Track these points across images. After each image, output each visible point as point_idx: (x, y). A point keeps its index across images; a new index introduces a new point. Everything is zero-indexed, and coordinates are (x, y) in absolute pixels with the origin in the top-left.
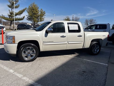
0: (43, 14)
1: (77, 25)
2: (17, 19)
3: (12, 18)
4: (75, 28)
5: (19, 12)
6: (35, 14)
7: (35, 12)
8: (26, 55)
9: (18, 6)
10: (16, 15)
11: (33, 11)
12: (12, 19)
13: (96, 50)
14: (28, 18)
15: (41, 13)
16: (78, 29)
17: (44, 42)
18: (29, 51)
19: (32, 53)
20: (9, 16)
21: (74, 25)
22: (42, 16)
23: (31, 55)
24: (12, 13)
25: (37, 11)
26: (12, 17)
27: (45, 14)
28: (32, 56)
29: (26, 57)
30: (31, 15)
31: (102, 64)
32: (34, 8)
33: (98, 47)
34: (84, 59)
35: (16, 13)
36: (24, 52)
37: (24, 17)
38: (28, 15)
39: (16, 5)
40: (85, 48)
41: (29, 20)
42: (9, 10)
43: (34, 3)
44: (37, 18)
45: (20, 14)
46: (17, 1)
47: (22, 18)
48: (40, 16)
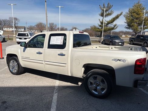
1: (63, 37)
4: (58, 41)
10: (108, 24)
21: (58, 38)
30: (129, 21)
34: (56, 94)
38: (126, 22)
42: (99, 20)
47: (113, 27)
48: (144, 20)
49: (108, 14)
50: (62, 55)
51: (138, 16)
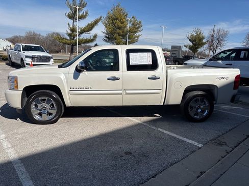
0: (136, 27)
1: (150, 53)
2: (83, 40)
3: (73, 39)
4: (144, 60)
5: (87, 26)
6: (119, 28)
7: (120, 24)
8: (39, 112)
9: (84, 14)
10: (81, 33)
11: (114, 21)
12: (74, 41)
13: (200, 110)
14: (107, 37)
15: (133, 24)
16: (151, 63)
17: (72, 89)
18: (44, 104)
19: (49, 109)
20: (69, 35)
21: (142, 55)
22: (135, 32)
23: (48, 112)
24: (73, 30)
25: (122, 23)
26: (74, 37)
27: (141, 28)
28: (50, 114)
29: (40, 114)
30: (110, 30)
31: (190, 141)
32: (118, 16)
33: (207, 105)
34: (160, 129)
35: (81, 29)
36: (36, 106)
37: (95, 37)
38: (105, 31)
39: (81, 13)
40: (169, 104)
41: (107, 42)
42: (68, 24)
43: (118, 7)
44: (124, 36)
45: (88, 31)
46: (82, 5)
47: (92, 38)
48: (129, 31)
49: (82, 16)
50: (154, 78)
51: (122, 25)
